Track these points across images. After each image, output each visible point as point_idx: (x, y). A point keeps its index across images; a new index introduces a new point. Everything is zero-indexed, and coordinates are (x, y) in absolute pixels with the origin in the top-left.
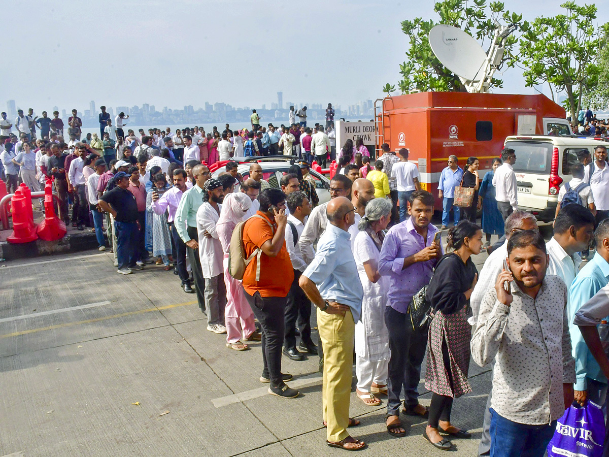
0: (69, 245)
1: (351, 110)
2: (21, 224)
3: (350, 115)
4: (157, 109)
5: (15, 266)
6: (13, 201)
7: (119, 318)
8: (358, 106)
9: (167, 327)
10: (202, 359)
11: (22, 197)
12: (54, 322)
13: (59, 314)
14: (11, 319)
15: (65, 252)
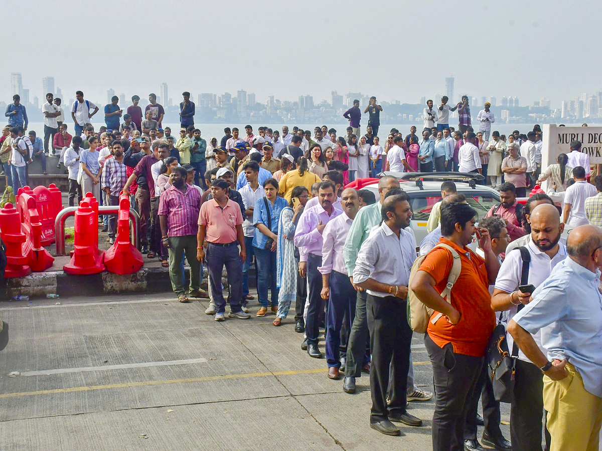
0: (145, 282)
1: (569, 109)
2: (85, 247)
3: (565, 117)
4: (257, 100)
5: (73, 305)
6: (78, 216)
7: (220, 381)
8: (582, 102)
9: (287, 398)
10: (337, 442)
11: (89, 210)
12: (134, 378)
13: (139, 369)
14: (76, 370)
15: (138, 292)
